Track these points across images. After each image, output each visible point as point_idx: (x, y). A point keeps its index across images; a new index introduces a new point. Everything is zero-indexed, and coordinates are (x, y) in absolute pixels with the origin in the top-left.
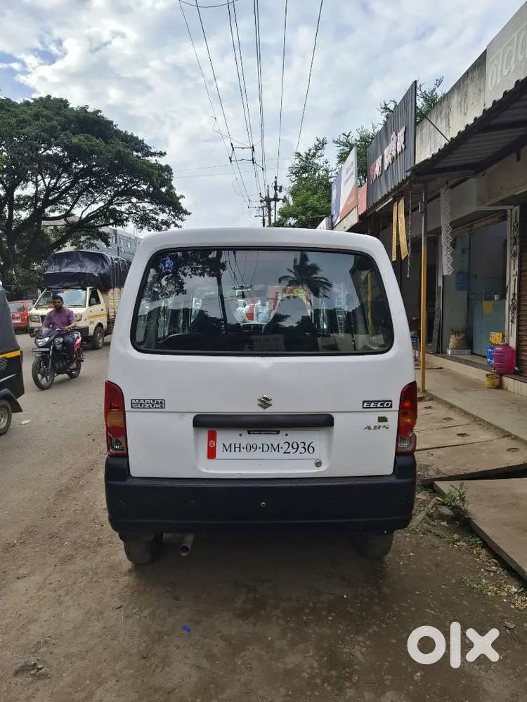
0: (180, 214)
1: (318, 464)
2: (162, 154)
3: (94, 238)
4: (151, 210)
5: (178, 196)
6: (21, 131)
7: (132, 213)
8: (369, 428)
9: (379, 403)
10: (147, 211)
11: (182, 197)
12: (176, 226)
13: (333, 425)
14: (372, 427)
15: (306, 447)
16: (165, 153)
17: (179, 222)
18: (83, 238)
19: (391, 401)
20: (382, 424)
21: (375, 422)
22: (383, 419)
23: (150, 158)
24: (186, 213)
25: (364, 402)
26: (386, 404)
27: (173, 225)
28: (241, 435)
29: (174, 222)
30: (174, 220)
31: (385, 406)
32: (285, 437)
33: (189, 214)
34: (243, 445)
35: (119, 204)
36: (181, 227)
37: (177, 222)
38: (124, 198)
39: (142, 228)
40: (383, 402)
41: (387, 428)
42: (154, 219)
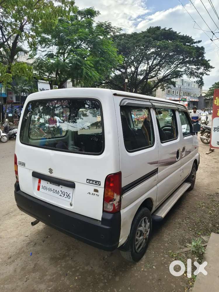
0: (208, 68)
1: (71, 205)
2: (199, 42)
3: (170, 84)
4: (195, 69)
5: (207, 60)
6: (137, 44)
7: (186, 71)
8: (90, 193)
9: (94, 182)
10: (193, 69)
11: (209, 60)
12: (207, 74)
13: (75, 188)
14: (91, 194)
15: (67, 195)
16: (201, 41)
17: (208, 73)
18: (165, 85)
19: (100, 182)
20: (96, 193)
21: (92, 191)
22: (96, 191)
23: (194, 44)
24: (212, 67)
25: (87, 180)
26: (97, 183)
27: (205, 74)
28: (48, 183)
29: (205, 73)
30: (206, 72)
31: (97, 184)
32: (61, 188)
33: (214, 68)
34: (48, 188)
35: (181, 68)
36: (209, 75)
37: (207, 73)
38: (183, 65)
39: (190, 77)
40: (96, 182)
41: (98, 196)
42: (196, 72)
